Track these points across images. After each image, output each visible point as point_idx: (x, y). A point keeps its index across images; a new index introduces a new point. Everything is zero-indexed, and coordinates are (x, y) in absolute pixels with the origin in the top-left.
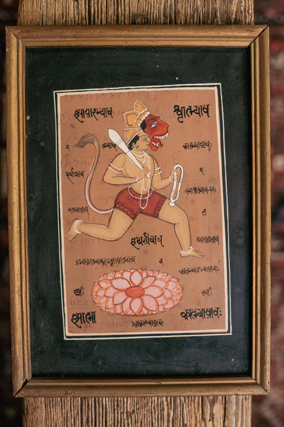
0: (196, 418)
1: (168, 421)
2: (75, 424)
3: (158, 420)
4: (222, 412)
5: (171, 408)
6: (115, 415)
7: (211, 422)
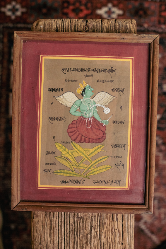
0: (110, 220)
1: (97, 221)
2: (55, 223)
3: (93, 221)
4: (122, 217)
5: (99, 216)
6: (73, 219)
7: (116, 222)
